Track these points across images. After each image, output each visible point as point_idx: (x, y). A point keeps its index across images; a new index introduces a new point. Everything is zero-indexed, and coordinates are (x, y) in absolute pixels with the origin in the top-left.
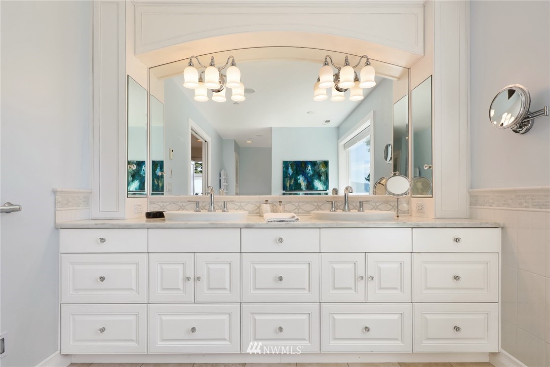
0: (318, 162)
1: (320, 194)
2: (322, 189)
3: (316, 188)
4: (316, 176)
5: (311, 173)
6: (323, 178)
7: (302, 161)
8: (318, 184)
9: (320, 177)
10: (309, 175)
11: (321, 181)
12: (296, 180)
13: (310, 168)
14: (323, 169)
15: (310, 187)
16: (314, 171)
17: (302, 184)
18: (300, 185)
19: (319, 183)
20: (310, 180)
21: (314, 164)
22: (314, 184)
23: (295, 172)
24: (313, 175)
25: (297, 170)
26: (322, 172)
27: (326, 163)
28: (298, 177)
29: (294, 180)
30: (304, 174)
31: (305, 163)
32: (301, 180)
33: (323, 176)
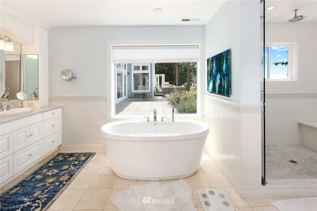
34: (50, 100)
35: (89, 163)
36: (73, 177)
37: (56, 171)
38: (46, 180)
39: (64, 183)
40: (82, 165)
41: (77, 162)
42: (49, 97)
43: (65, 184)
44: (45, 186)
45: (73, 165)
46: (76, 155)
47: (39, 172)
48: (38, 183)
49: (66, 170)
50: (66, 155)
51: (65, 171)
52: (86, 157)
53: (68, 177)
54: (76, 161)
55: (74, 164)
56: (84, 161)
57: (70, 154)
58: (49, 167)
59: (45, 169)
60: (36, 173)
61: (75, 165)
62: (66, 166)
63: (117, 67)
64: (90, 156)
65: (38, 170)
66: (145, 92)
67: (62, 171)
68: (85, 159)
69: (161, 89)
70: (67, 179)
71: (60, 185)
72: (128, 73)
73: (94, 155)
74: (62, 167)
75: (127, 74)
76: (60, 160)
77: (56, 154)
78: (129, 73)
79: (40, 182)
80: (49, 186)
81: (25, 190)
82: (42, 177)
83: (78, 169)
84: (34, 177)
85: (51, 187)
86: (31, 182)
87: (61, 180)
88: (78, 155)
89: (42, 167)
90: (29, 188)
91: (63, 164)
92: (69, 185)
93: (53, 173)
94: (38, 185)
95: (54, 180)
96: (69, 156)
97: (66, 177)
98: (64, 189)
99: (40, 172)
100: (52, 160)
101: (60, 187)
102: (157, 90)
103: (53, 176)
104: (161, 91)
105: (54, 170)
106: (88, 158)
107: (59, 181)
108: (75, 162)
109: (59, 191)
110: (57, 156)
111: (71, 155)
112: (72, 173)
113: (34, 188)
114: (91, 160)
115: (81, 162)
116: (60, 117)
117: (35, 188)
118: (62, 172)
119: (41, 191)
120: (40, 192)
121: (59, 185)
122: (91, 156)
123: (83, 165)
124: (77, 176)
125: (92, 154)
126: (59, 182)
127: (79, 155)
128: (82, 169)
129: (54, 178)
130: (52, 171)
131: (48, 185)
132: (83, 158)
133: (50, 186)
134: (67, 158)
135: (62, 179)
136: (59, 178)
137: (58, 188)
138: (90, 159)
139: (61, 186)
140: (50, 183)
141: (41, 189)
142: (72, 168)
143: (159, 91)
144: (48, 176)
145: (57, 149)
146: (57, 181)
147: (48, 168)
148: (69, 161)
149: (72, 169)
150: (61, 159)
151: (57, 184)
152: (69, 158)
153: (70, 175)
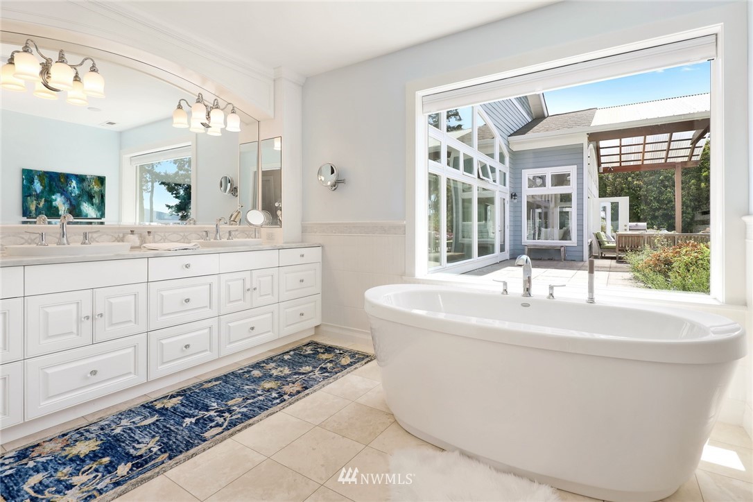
0: (88, 177)
1: (91, 223)
2: (95, 216)
3: (84, 214)
4: (85, 198)
5: (77, 192)
6: (96, 200)
7: (61, 173)
8: (87, 208)
9: (92, 199)
10: (73, 195)
11: (93, 205)
12: (49, 202)
13: (74, 184)
14: (96, 188)
15: (75, 211)
16: (82, 190)
17: (60, 208)
18: (57, 209)
19: (90, 208)
20: (74, 202)
21: (81, 179)
22: (82, 208)
23: (47, 189)
24: (79, 196)
25: (50, 186)
26: (95, 192)
27: (101, 180)
28: (54, 197)
29: (45, 201)
30: (64, 192)
31: (67, 177)
32: (59, 201)
33: (96, 197)
34: (304, 230)
35: (352, 373)
36: (307, 391)
37: (287, 371)
38: (263, 382)
39: (286, 397)
40: (336, 373)
41: (331, 365)
42: (302, 224)
43: (285, 400)
44: (254, 391)
45: (322, 369)
46: (338, 352)
47: (262, 365)
48: (249, 383)
49: (303, 374)
50: (321, 348)
51: (301, 377)
52: (352, 360)
53: (299, 389)
54: (331, 362)
55: (324, 366)
56: (344, 367)
57: (329, 347)
58: (283, 361)
59: (275, 361)
60: (257, 366)
61: (324, 370)
62: (307, 368)
63: (479, 177)
64: (363, 359)
65: (264, 362)
66: (562, 245)
67: (296, 374)
68: (348, 362)
69: (613, 240)
70: (295, 392)
71: (277, 398)
72: (513, 196)
73: (371, 360)
74: (301, 366)
75: (508, 198)
76: (307, 353)
77: (307, 341)
78: (515, 195)
79: (254, 382)
80: (259, 395)
81: (223, 389)
82: (261, 375)
83: (324, 378)
84: (249, 372)
85: (261, 398)
86: (241, 377)
87: (284, 389)
88: (341, 352)
89: (271, 359)
90: (232, 387)
91: (306, 362)
92: (291, 404)
93: (280, 373)
94: (246, 387)
95: (273, 387)
96: (326, 350)
97: (297, 387)
98: (278, 410)
99: (265, 365)
100: (294, 350)
101: (275, 402)
102: (600, 243)
103: (277, 378)
104: (615, 245)
105: (287, 368)
106: (355, 363)
107: (280, 390)
108: (328, 364)
109: (267, 409)
110: (304, 346)
111: (329, 349)
112: (311, 383)
113: (238, 389)
114: (359, 369)
115: (338, 367)
116: (318, 267)
117: (238, 391)
118: (295, 377)
119: (244, 399)
120: (240, 400)
121: (275, 398)
122: (364, 362)
123: (338, 374)
124: (315, 391)
125: (367, 356)
126: (278, 393)
127: (343, 352)
128: (331, 381)
129: (276, 382)
130: (282, 369)
131: (259, 392)
132: (345, 361)
133: (261, 395)
134: (318, 352)
135: (287, 389)
136: (284, 385)
137: (270, 404)
138: (358, 366)
139: (278, 401)
140: (264, 390)
141: (245, 395)
142: (317, 372)
143: (607, 245)
144: (271, 376)
145: (313, 333)
146: (276, 390)
147: (280, 362)
148: (319, 360)
149: (314, 376)
150: (309, 352)
151: (274, 395)
152: (323, 353)
153: (304, 385)
